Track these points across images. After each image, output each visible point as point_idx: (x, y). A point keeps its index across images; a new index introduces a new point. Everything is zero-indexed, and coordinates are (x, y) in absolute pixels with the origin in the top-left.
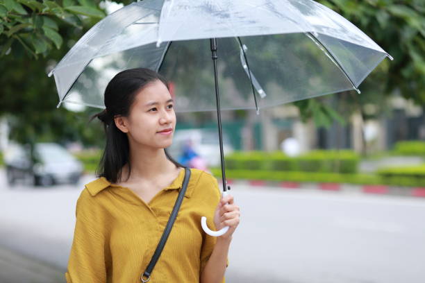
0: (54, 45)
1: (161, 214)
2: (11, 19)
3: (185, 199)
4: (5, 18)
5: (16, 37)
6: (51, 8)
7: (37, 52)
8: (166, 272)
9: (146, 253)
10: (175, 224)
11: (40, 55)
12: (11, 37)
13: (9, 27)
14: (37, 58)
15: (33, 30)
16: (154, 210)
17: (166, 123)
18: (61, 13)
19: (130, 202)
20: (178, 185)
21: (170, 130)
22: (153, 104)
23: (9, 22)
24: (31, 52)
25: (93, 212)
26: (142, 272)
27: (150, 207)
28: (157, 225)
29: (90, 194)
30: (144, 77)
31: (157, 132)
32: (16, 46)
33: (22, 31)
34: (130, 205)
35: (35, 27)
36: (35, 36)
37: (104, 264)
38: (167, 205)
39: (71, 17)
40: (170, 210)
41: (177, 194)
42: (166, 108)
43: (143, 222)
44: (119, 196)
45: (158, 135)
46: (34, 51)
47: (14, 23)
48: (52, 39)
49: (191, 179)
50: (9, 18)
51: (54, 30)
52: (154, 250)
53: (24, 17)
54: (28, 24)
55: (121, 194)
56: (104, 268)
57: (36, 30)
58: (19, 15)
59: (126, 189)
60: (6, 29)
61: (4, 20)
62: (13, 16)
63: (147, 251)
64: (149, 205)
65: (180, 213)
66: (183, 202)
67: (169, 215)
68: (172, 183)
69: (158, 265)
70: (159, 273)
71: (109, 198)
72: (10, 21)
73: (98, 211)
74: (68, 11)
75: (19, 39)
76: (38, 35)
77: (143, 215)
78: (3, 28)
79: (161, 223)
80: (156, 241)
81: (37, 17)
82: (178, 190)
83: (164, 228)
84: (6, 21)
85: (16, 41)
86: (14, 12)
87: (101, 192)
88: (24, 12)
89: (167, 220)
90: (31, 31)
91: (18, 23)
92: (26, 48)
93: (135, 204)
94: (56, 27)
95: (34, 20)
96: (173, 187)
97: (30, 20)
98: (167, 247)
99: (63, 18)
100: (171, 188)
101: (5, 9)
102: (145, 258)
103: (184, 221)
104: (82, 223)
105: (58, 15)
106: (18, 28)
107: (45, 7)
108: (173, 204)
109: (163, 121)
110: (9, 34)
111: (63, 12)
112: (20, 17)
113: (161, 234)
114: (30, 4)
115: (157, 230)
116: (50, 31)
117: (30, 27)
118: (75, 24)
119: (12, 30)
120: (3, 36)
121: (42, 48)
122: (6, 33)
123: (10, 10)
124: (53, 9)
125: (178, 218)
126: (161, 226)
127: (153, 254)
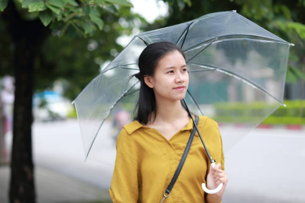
0: (96, 26)
1: (179, 148)
2: (67, 9)
3: (195, 137)
4: (63, 9)
5: (70, 22)
6: (95, 0)
7: (86, 33)
8: (182, 190)
9: (167, 176)
10: (188, 156)
11: (88, 35)
12: (67, 22)
13: (66, 15)
14: (86, 37)
15: (82, 17)
17: (179, 82)
18: (102, 4)
19: (156, 139)
20: (190, 127)
21: (183, 87)
22: (171, 68)
23: (65, 11)
24: (82, 33)
25: (129, 146)
26: (164, 190)
27: (171, 143)
28: (176, 156)
29: (127, 133)
30: (166, 48)
31: (174, 88)
32: (71, 29)
33: (75, 18)
34: (157, 141)
35: (84, 15)
36: (84, 21)
37: (137, 183)
39: (110, 7)
40: (185, 145)
41: (190, 134)
42: (181, 71)
43: (165, 154)
44: (149, 134)
45: (174, 90)
46: (83, 30)
47: (70, 12)
48: (97, 23)
49: (199, 123)
51: (98, 16)
52: (173, 174)
53: (76, 8)
54: (79, 12)
56: (137, 186)
57: (85, 17)
58: (72, 6)
59: (154, 129)
60: (63, 17)
61: (62, 10)
62: (68, 7)
63: (168, 174)
64: (170, 141)
65: (192, 147)
66: (194, 140)
67: (184, 149)
68: (186, 126)
69: (176, 185)
70: (177, 190)
71: (141, 136)
72: (67, 11)
74: (108, 2)
75: (74, 25)
76: (86, 20)
77: (165, 148)
78: (61, 16)
79: (178, 155)
80: (175, 168)
81: (85, 8)
82: (190, 130)
83: (180, 158)
86: (68, 4)
87: (136, 132)
88: (75, 4)
89: (183, 153)
90: (80, 19)
91: (72, 12)
92: (78, 29)
93: (160, 141)
94: (98, 14)
95: (83, 9)
96: (187, 129)
97: (80, 10)
100: (185, 129)
101: (63, 2)
102: (167, 179)
103: (195, 153)
105: (101, 6)
106: (72, 15)
107: (90, 0)
108: (187, 141)
109: (178, 80)
110: (66, 20)
111: (104, 3)
113: (179, 162)
115: (176, 159)
116: (95, 18)
117: (80, 15)
118: (112, 11)
119: (68, 17)
120: (62, 22)
121: (89, 30)
122: (63, 19)
123: (66, 3)
124: (97, 1)
125: (190, 151)
126: (178, 157)
127: (173, 177)
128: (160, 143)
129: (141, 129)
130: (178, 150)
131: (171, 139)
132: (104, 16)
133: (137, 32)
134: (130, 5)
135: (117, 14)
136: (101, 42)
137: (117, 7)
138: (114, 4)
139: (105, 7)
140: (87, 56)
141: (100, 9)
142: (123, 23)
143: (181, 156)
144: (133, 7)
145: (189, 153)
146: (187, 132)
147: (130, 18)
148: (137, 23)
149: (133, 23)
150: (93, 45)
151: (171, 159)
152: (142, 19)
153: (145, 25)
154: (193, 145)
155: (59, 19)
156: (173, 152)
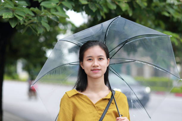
0: (45, 29)
1: (100, 110)
2: (27, 17)
3: (111, 104)
4: (24, 17)
5: (29, 25)
10: (106, 115)
11: (40, 34)
12: (27, 26)
13: (26, 21)
14: (38, 35)
15: (36, 23)
16: (97, 107)
18: (50, 15)
19: (86, 102)
22: (90, 57)
23: (26, 19)
27: (95, 106)
29: (68, 96)
32: (29, 30)
33: (32, 23)
34: (86, 104)
35: (38, 21)
36: (38, 26)
38: (103, 106)
39: (54, 18)
40: (105, 108)
42: (98, 59)
43: (91, 112)
44: (82, 99)
46: (37, 32)
48: (46, 27)
49: (115, 95)
51: (46, 22)
53: (33, 17)
54: (35, 20)
55: (82, 98)
57: (39, 23)
58: (30, 15)
60: (25, 22)
66: (110, 106)
67: (104, 111)
68: (107, 96)
71: (76, 99)
72: (27, 18)
73: (71, 104)
74: (53, 14)
75: (31, 27)
76: (39, 25)
77: (91, 109)
78: (23, 22)
79: (100, 114)
81: (39, 17)
82: (109, 99)
83: (100, 116)
85: (29, 27)
86: (28, 14)
87: (73, 96)
88: (33, 15)
91: (30, 19)
92: (33, 31)
95: (37, 18)
97: (36, 18)
99: (51, 17)
100: (106, 98)
101: (24, 13)
103: (110, 114)
105: (49, 16)
106: (30, 21)
107: (42, 12)
108: (106, 106)
110: (26, 24)
111: (51, 15)
112: (31, 17)
114: (36, 11)
115: (97, 117)
116: (45, 24)
117: (35, 21)
118: (56, 20)
119: (27, 22)
120: (23, 25)
121: (40, 31)
122: (25, 24)
123: (27, 13)
124: (46, 13)
125: (107, 113)
126: (99, 115)
128: (88, 105)
129: (77, 94)
131: (96, 104)
132: (50, 22)
134: (68, 17)
135: (58, 22)
137: (58, 17)
141: (48, 18)
142: (61, 27)
146: (106, 100)
147: (65, 23)
148: (69, 27)
149: (67, 27)
150: (42, 39)
151: (94, 116)
152: (73, 25)
154: (110, 109)
155: (21, 24)
156: (96, 112)
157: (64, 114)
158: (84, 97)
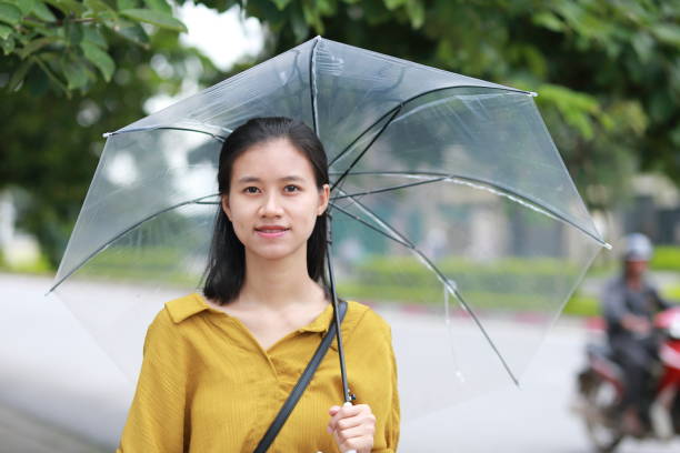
0: (98, 71)
1: (287, 372)
2: (27, 29)
3: (330, 351)
4: (18, 27)
5: (35, 58)
6: (96, 10)
7: (71, 86)
9: (249, 434)
10: (306, 392)
11: (76, 92)
12: (26, 59)
13: (24, 41)
14: (70, 96)
15: (63, 48)
16: (275, 362)
18: (112, 20)
22: (251, 180)
23: (23, 33)
24: (61, 86)
27: (269, 357)
28: (277, 389)
29: (172, 320)
32: (35, 76)
33: (47, 49)
34: (237, 349)
35: (68, 44)
36: (68, 60)
38: (298, 357)
39: (131, 29)
40: (303, 366)
41: (319, 341)
42: (283, 190)
43: (252, 381)
46: (66, 83)
47: (34, 35)
48: (98, 64)
50: (25, 26)
51: (102, 49)
52: (264, 431)
53: (51, 26)
54: (57, 37)
57: (71, 49)
58: (41, 21)
59: (233, 319)
60: (19, 45)
61: (15, 31)
62: (31, 23)
63: (252, 430)
64: (269, 352)
65: (317, 374)
66: (326, 357)
67: (299, 376)
68: (313, 321)
71: (202, 330)
72: (27, 31)
73: (181, 349)
74: (125, 18)
75: (42, 66)
76: (73, 56)
78: (13, 44)
79: (283, 387)
80: (269, 416)
81: (72, 27)
82: (321, 334)
83: (286, 395)
84: (19, 32)
85: (36, 66)
86: (33, 17)
87: (191, 318)
88: (50, 18)
89: (295, 383)
90: (59, 52)
91: (39, 36)
92: (52, 78)
94: (105, 45)
95: (67, 31)
96: (314, 329)
97: (60, 31)
98: (285, 429)
99: (117, 28)
101: (18, 10)
103: (321, 388)
104: (152, 366)
105: (109, 24)
106: (39, 43)
107: (86, 10)
108: (309, 358)
109: (261, 211)
110: (24, 54)
111: (116, 18)
112: (43, 25)
113: (281, 404)
114: (61, 4)
115: (275, 397)
116: (95, 52)
117: (60, 43)
118: (136, 40)
119: (29, 47)
120: (13, 56)
121: (78, 80)
122: (19, 51)
123: (27, 13)
124: (100, 14)
125: (313, 383)
126: (282, 392)
127: (261, 437)
128: (244, 354)
129: (206, 313)
130: (283, 377)
131: (273, 349)
132: (117, 48)
133: (191, 89)
134: (181, 27)
135: (147, 47)
136: (111, 107)
137: (149, 30)
138: (142, 23)
139: (118, 27)
140: (75, 138)
141: (107, 32)
142: (161, 67)
143: (290, 391)
144: (186, 31)
145: (309, 387)
146: (312, 337)
147: (178, 56)
148: (193, 68)
149: (185, 70)
150: (89, 114)
151: (262, 395)
152: (206, 61)
153: (210, 75)
154: (323, 368)
155: (7, 53)
156: (270, 379)
157: (157, 384)
158: (229, 324)
